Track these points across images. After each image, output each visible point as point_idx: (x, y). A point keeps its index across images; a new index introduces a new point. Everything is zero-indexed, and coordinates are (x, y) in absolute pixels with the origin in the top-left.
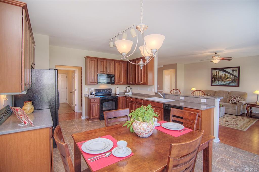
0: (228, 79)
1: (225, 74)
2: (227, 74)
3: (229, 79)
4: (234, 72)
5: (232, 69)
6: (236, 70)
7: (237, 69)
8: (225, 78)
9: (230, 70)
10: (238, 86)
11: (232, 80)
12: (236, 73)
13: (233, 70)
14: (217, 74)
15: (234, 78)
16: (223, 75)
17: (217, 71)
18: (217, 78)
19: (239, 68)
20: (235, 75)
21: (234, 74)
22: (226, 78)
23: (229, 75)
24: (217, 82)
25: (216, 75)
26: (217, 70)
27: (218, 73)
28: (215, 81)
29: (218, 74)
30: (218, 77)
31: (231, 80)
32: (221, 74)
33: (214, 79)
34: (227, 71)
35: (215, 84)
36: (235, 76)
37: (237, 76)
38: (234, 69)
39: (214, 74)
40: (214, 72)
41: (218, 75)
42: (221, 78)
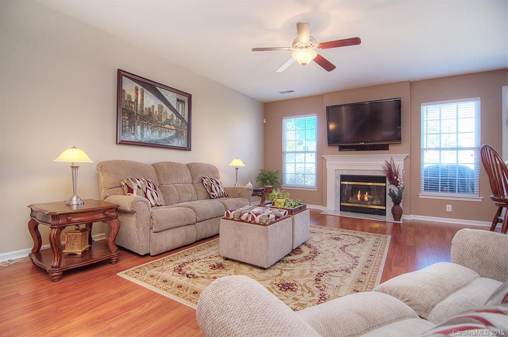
0: (167, 126)
1: (161, 107)
2: (165, 108)
4: (181, 105)
5: (175, 96)
6: (184, 102)
7: (186, 99)
8: (160, 117)
9: (171, 97)
10: (188, 148)
11: (176, 130)
12: (183, 110)
13: (178, 100)
14: (136, 100)
15: (181, 126)
16: (156, 109)
17: (137, 89)
18: (137, 114)
19: (190, 97)
20: (183, 116)
21: (180, 113)
22: (164, 120)
23: (170, 112)
24: (139, 128)
25: (133, 100)
26: (137, 85)
27: (143, 96)
28: (132, 124)
29: (142, 100)
30: (142, 111)
31: (173, 127)
32: (150, 101)
34: (164, 98)
35: (132, 138)
36: (182, 119)
37: (186, 119)
38: (181, 97)
39: (129, 97)
40: (129, 87)
41: (142, 105)
42: (148, 119)
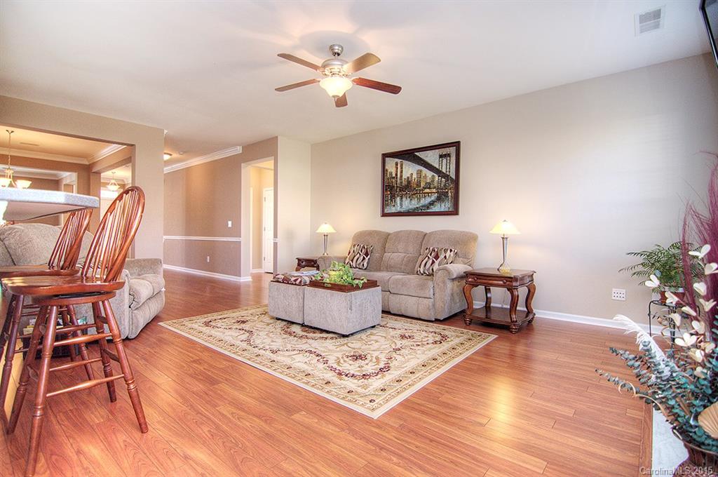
0: (427, 190)
1: (419, 172)
2: (425, 171)
3: (429, 188)
4: (444, 161)
5: (437, 152)
6: (449, 155)
7: (452, 150)
8: (418, 184)
9: (433, 158)
10: (455, 212)
11: (438, 192)
12: (448, 167)
13: (441, 156)
14: (396, 175)
15: (445, 185)
16: (415, 176)
17: (397, 164)
18: (397, 187)
19: (457, 145)
20: (448, 173)
21: (444, 171)
22: (423, 184)
23: (429, 174)
25: (394, 175)
26: (396, 160)
27: (402, 168)
29: (402, 172)
30: (401, 183)
31: (434, 190)
32: (410, 170)
33: (391, 190)
34: (424, 161)
36: (446, 176)
37: (453, 176)
38: (444, 151)
39: (391, 174)
40: (391, 165)
41: (401, 176)
42: (408, 188)
